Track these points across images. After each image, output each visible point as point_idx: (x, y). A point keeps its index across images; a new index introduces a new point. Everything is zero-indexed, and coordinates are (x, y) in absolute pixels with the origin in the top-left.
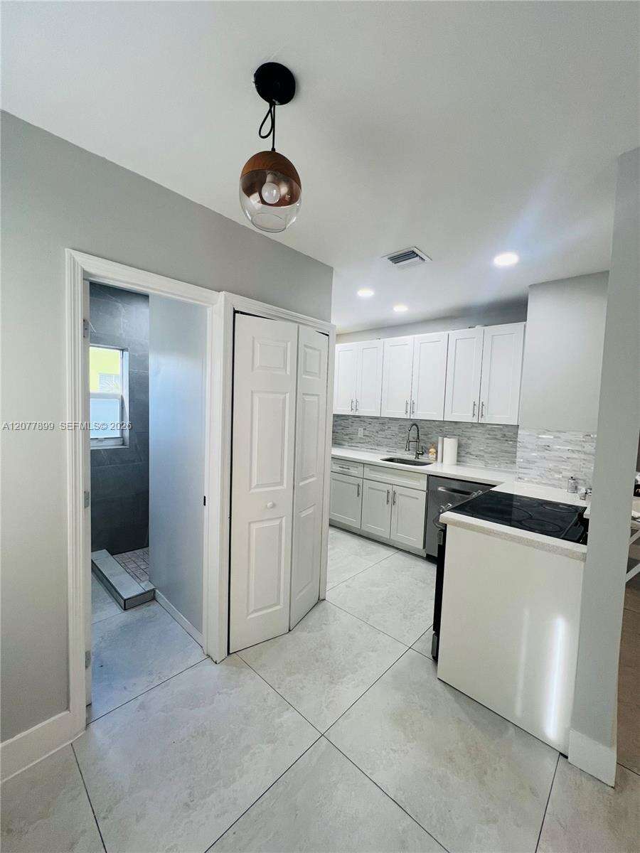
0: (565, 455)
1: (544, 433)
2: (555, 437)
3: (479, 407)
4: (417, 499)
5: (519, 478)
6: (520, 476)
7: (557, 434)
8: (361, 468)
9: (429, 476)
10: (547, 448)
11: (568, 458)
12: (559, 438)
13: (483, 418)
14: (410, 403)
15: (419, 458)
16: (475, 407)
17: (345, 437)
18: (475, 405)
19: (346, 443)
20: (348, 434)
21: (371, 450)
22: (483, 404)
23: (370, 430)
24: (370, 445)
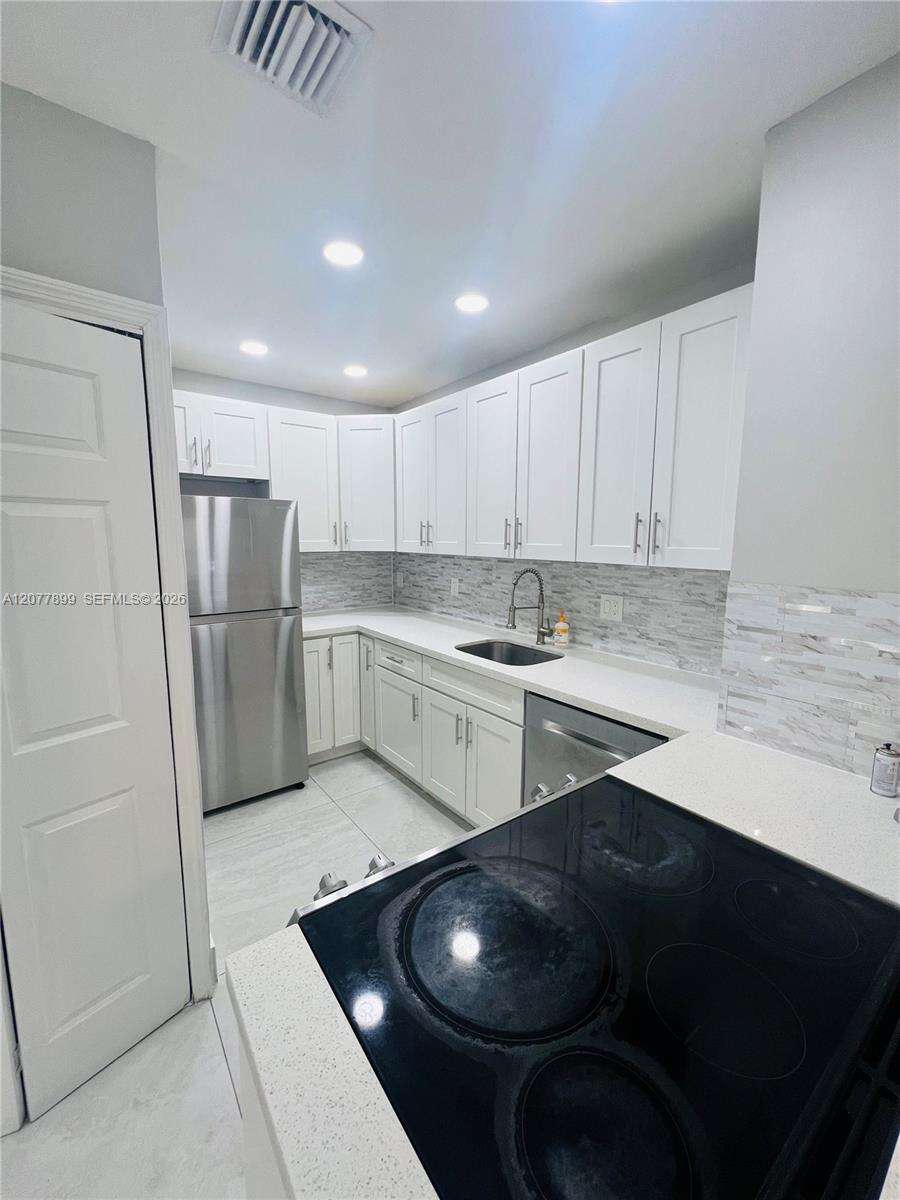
0: (871, 669)
1: (803, 598)
2: (835, 611)
3: (650, 528)
4: (507, 741)
5: (729, 723)
6: (732, 716)
7: (846, 602)
8: (417, 663)
9: (529, 694)
10: (812, 641)
11: (880, 680)
12: (852, 612)
13: (658, 555)
14: (513, 525)
15: (544, 643)
16: (640, 527)
17: (434, 595)
18: (639, 521)
19: (434, 607)
20: (436, 589)
21: (470, 622)
22: (658, 518)
23: (469, 583)
24: (470, 611)
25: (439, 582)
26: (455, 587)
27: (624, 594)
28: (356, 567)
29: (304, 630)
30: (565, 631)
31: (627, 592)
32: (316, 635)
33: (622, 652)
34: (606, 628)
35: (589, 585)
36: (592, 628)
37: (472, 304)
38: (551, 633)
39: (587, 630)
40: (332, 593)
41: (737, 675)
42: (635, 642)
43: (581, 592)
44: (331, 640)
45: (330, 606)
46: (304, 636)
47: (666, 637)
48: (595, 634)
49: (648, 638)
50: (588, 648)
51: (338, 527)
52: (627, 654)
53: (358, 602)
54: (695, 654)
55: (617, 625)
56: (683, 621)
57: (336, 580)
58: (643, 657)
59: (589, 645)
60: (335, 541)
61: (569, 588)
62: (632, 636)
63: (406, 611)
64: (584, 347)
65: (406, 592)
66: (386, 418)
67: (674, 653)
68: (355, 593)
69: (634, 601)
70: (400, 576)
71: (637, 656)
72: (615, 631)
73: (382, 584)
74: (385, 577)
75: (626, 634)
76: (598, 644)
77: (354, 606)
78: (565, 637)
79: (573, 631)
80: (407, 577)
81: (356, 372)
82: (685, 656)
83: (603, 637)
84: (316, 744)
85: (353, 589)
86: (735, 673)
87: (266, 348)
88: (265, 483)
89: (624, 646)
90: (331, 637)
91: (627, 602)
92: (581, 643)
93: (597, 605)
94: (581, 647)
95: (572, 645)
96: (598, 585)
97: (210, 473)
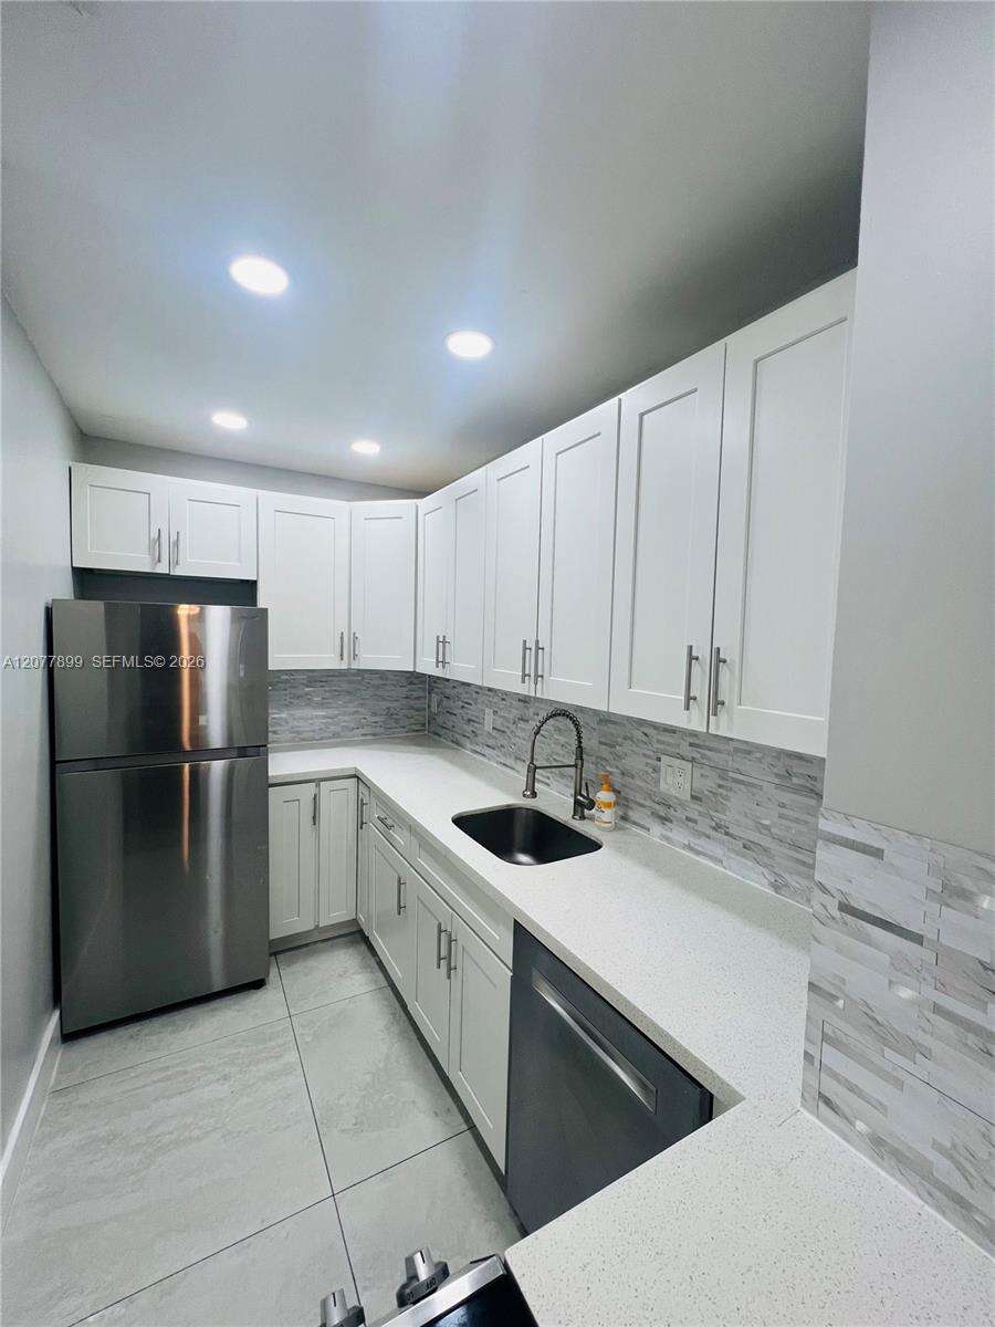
3: (711, 670)
5: (829, 1103)
8: (406, 833)
13: (723, 715)
14: (533, 648)
15: (583, 817)
16: (695, 666)
17: (465, 727)
18: (691, 658)
19: (467, 743)
20: (469, 720)
21: (504, 769)
22: (722, 656)
23: (504, 717)
24: (505, 755)
25: (472, 711)
26: (489, 721)
27: (693, 760)
28: (378, 687)
29: (270, 774)
30: (608, 805)
31: (698, 756)
32: (296, 779)
33: (689, 848)
34: (669, 807)
35: (644, 738)
36: (648, 803)
37: (469, 345)
38: (592, 805)
39: (642, 806)
40: (346, 718)
41: (840, 1003)
42: (708, 837)
43: (635, 749)
44: (318, 786)
45: (342, 734)
46: (270, 781)
47: (755, 837)
48: (655, 815)
49: (727, 834)
50: (642, 832)
51: (346, 639)
52: (698, 853)
53: (378, 730)
54: (799, 874)
55: (682, 804)
56: (781, 816)
57: (350, 701)
58: (720, 862)
59: (643, 827)
60: (342, 655)
61: (620, 740)
62: (704, 825)
63: (437, 745)
64: (620, 396)
65: (440, 720)
66: (405, 505)
67: (765, 866)
68: (376, 719)
69: (707, 771)
70: (435, 698)
71: (711, 858)
72: (681, 814)
73: (412, 708)
74: (418, 698)
75: (695, 822)
76: (657, 829)
77: (374, 735)
78: (608, 815)
79: (622, 802)
80: (442, 700)
81: (367, 449)
82: (786, 876)
83: (664, 820)
84: (285, 923)
85: (375, 714)
86: (837, 998)
87: (245, 423)
88: (253, 584)
89: (692, 839)
90: (318, 781)
91: (697, 773)
92: (635, 823)
93: (656, 770)
94: (635, 829)
95: (622, 823)
96: (658, 741)
97: (179, 571)
